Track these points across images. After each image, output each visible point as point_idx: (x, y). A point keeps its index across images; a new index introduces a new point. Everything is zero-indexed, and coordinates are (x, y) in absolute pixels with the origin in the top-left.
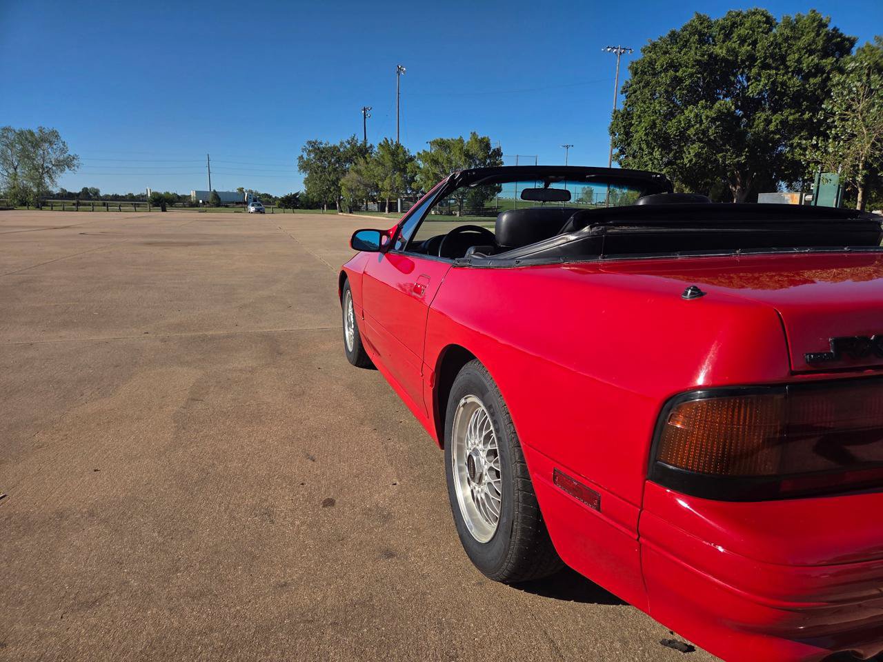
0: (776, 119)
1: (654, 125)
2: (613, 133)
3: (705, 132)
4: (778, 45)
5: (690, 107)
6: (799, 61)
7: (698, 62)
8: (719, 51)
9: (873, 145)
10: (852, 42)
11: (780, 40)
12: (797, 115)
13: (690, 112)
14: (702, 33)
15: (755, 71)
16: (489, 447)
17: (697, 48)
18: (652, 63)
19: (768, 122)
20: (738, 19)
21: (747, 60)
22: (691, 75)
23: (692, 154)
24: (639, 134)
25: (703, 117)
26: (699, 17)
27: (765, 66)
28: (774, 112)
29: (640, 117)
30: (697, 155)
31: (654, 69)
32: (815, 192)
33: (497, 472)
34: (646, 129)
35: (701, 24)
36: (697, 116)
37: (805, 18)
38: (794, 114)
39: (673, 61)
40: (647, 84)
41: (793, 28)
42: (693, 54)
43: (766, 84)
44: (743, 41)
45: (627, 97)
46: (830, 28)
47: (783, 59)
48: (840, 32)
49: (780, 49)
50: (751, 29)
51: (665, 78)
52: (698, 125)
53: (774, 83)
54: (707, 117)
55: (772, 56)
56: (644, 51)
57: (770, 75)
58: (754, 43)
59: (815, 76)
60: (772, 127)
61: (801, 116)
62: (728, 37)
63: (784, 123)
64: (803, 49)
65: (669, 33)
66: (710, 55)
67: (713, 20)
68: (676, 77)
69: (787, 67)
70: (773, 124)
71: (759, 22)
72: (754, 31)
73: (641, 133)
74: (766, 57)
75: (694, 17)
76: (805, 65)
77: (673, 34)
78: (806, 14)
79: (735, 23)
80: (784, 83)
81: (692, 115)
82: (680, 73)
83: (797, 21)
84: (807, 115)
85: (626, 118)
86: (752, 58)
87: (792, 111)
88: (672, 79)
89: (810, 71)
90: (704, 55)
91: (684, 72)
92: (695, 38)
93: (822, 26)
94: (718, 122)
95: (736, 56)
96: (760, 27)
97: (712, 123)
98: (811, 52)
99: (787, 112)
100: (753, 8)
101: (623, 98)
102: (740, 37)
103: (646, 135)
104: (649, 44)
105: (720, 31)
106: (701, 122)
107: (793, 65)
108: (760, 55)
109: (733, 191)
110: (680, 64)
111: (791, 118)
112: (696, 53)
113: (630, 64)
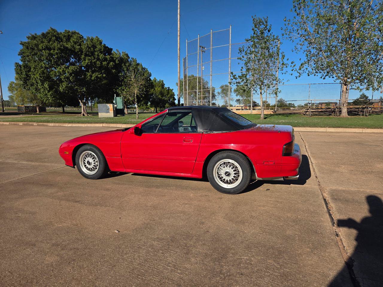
0: (94, 76)
1: (43, 73)
2: (17, 73)
3: (68, 78)
4: (90, 48)
6: (98, 55)
7: (59, 49)
8: (69, 46)
10: (111, 49)
12: (101, 75)
15: (83, 56)
17: (57, 43)
18: (37, 45)
19: (91, 76)
21: (79, 52)
22: (57, 54)
24: (36, 76)
25: (66, 72)
26: (52, 29)
27: (86, 55)
28: (93, 73)
29: (35, 68)
30: (66, 87)
31: (38, 48)
34: (40, 74)
35: (54, 32)
36: (63, 71)
40: (36, 54)
41: (92, 42)
43: (88, 62)
45: (22, 57)
46: (103, 44)
47: (93, 54)
48: (106, 46)
50: (77, 39)
51: (45, 53)
52: (64, 75)
53: (91, 62)
54: (68, 72)
56: (28, 38)
57: (89, 59)
58: (80, 45)
59: (104, 61)
60: (93, 78)
63: (97, 77)
64: (99, 51)
66: (64, 47)
67: (59, 31)
69: (95, 57)
73: (38, 76)
74: (86, 52)
75: (50, 29)
76: (100, 57)
77: (43, 34)
78: (94, 37)
79: (69, 35)
80: (95, 63)
81: (61, 71)
82: (52, 51)
83: (92, 39)
84: (104, 75)
85: (26, 68)
86: (81, 50)
87: (99, 73)
88: (48, 54)
89: (102, 60)
90: (61, 46)
91: (54, 52)
92: (54, 38)
93: (101, 43)
94: (73, 75)
95: (75, 50)
96: (81, 39)
97: (71, 74)
98: (101, 52)
99: (97, 74)
100: (73, 30)
101: (20, 57)
102: (74, 42)
103: (40, 76)
104: (30, 36)
105: (64, 37)
106: (65, 73)
107: (96, 56)
108: (84, 50)
109: (81, 103)
110: (51, 48)
111: (99, 76)
112: (57, 45)
113: (20, 42)
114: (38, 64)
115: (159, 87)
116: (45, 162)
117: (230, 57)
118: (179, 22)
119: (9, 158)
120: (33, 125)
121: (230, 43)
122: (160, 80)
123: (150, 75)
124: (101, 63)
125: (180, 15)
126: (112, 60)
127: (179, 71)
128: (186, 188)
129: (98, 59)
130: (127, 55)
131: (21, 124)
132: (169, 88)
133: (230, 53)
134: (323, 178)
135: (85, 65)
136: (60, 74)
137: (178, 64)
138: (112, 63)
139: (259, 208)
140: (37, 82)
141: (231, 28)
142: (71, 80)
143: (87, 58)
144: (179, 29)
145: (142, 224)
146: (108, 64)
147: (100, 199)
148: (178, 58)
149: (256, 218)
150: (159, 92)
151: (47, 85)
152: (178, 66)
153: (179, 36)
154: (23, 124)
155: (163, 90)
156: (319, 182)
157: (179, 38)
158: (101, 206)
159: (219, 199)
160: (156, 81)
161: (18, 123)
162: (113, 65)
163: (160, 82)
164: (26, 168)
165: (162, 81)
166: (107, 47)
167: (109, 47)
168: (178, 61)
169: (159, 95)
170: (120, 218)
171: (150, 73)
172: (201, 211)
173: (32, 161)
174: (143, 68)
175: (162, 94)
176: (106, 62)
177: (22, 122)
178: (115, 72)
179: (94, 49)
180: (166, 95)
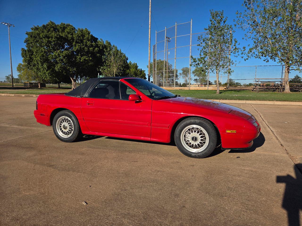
0: (83, 58)
1: (43, 56)
2: (23, 57)
3: (62, 60)
4: (79, 37)
7: (56, 37)
8: (63, 35)
9: (117, 69)
10: (97, 39)
13: (55, 53)
14: (54, 28)
15: (74, 43)
17: (55, 33)
18: (39, 34)
19: (81, 59)
21: (71, 39)
22: (54, 41)
23: (59, 67)
24: (37, 58)
25: (61, 55)
26: (51, 22)
27: (77, 42)
28: (82, 56)
29: (36, 52)
30: (61, 67)
31: (39, 37)
34: (40, 57)
35: (53, 25)
36: (58, 54)
37: (84, 30)
38: (87, 58)
39: (46, 35)
40: (37, 41)
41: (82, 32)
43: (78, 48)
44: (69, 33)
45: (27, 44)
47: (82, 41)
49: (80, 38)
50: (70, 30)
51: (45, 40)
53: (80, 48)
54: (62, 56)
55: (78, 39)
56: (32, 29)
57: (79, 45)
58: (72, 34)
59: (91, 47)
60: (81, 61)
61: (89, 58)
62: (63, 31)
63: (85, 60)
64: (87, 39)
65: (42, 25)
66: (60, 36)
67: (57, 24)
68: (49, 41)
69: (83, 44)
72: (71, 31)
73: (38, 58)
74: (77, 40)
75: (49, 22)
76: (88, 44)
77: (44, 26)
78: (84, 29)
79: (64, 27)
80: (83, 48)
81: (57, 54)
82: (50, 39)
83: (82, 30)
84: (91, 58)
85: (30, 52)
86: (73, 39)
87: (87, 57)
88: (47, 41)
89: (89, 46)
90: (58, 35)
91: (51, 40)
92: (52, 29)
93: (89, 33)
94: (66, 58)
95: (68, 38)
96: (73, 30)
97: (64, 57)
98: (89, 40)
99: (85, 57)
100: (68, 23)
101: (25, 44)
102: (67, 32)
103: (40, 59)
104: (34, 27)
105: (60, 29)
106: (60, 57)
107: (85, 43)
108: (75, 38)
109: (72, 79)
110: (49, 37)
111: (86, 59)
112: (55, 34)
113: (26, 33)
114: (39, 49)
115: (134, 68)
116: (33, 126)
117: (191, 44)
118: (150, 18)
119: (3, 122)
120: (33, 97)
121: (191, 33)
122: (134, 63)
123: (127, 59)
124: (89, 49)
125: (151, 12)
126: (97, 46)
127: (149, 56)
128: (158, 153)
129: (86, 46)
130: (110, 43)
131: (23, 95)
132: (141, 69)
133: (191, 41)
134: (289, 146)
135: (75, 50)
136: (56, 57)
137: (149, 51)
138: (96, 48)
139: (234, 177)
140: (38, 63)
141: (192, 21)
142: (65, 62)
143: (77, 45)
144: (150, 23)
145: (113, 195)
146: (94, 49)
147: (74, 163)
148: (149, 45)
149: (234, 190)
150: (133, 72)
151: (45, 66)
152: (149, 52)
153: (150, 29)
154: (25, 95)
155: (136, 71)
156: (286, 150)
157: (150, 30)
158: (74, 171)
159: (191, 167)
160: (131, 64)
161: (21, 95)
162: (98, 50)
163: (134, 64)
164: (14, 131)
165: (136, 64)
166: (94, 37)
167: (95, 37)
168: (149, 48)
169: (133, 75)
170: (90, 186)
171: (127, 57)
172: (174, 180)
173: (22, 125)
174: (122, 54)
175: (136, 74)
176: (93, 48)
177: (25, 94)
178: (99, 55)
179: (83, 37)
180: (139, 75)
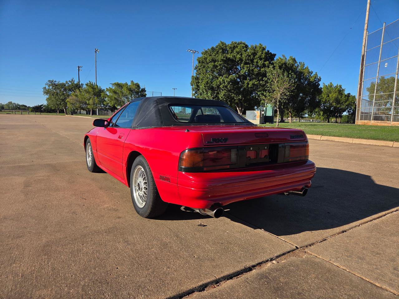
0: (251, 83)
1: (207, 83)
2: (192, 85)
3: (226, 87)
4: (250, 56)
5: (221, 77)
6: (257, 62)
7: (222, 60)
9: (281, 94)
10: (275, 55)
11: (250, 54)
12: (258, 82)
13: (221, 79)
14: (223, 49)
15: (242, 65)
16: (144, 181)
17: (221, 55)
18: (206, 59)
19: (248, 84)
20: (236, 45)
21: (239, 61)
22: (220, 65)
23: (222, 95)
24: (202, 86)
26: (222, 43)
27: (246, 63)
28: (250, 80)
29: (202, 79)
30: (224, 95)
32: (265, 111)
33: (147, 188)
34: (205, 84)
35: (223, 45)
36: (223, 80)
37: (258, 47)
38: (257, 81)
39: (213, 59)
40: (204, 67)
41: (254, 50)
42: (220, 57)
43: (246, 70)
44: (238, 53)
45: (197, 71)
46: (266, 50)
47: (252, 61)
51: (211, 65)
52: (224, 84)
53: (249, 70)
54: (227, 81)
55: (248, 59)
57: (248, 67)
58: (241, 55)
59: (263, 68)
60: (250, 86)
61: (259, 82)
62: (232, 52)
63: (253, 84)
64: (258, 58)
65: (211, 47)
66: (226, 58)
67: (227, 44)
68: (215, 65)
69: (253, 65)
70: (250, 85)
71: (243, 47)
72: (241, 50)
74: (246, 60)
75: (220, 43)
76: (259, 64)
77: (213, 48)
78: (258, 45)
79: (234, 46)
80: (252, 70)
81: (221, 80)
82: (216, 63)
83: (255, 47)
84: (262, 82)
85: (197, 79)
86: (241, 60)
88: (213, 66)
89: (261, 66)
90: (224, 58)
92: (221, 51)
93: (264, 49)
94: (231, 83)
95: (236, 59)
96: (243, 49)
97: (228, 83)
98: (261, 59)
99: (254, 81)
100: (240, 41)
101: (195, 71)
102: (237, 52)
103: (205, 86)
104: (204, 51)
105: (230, 49)
106: (225, 83)
107: (255, 63)
108: (244, 59)
109: (238, 110)
110: (216, 60)
111: (256, 83)
112: (221, 57)
113: (197, 58)
114: (205, 76)
115: (336, 92)
118: (367, 13)
122: (338, 84)
123: (320, 80)
124: (260, 70)
125: (370, 4)
129: (257, 66)
130: (294, 60)
132: (349, 94)
135: (243, 74)
136: (221, 83)
142: (229, 89)
143: (246, 66)
144: (366, 22)
146: (266, 70)
150: (333, 99)
151: (210, 94)
153: (366, 30)
155: (339, 97)
163: (336, 87)
165: (340, 86)
166: (271, 53)
167: (273, 53)
169: (333, 102)
171: (320, 77)
174: (310, 72)
175: (337, 101)
176: (265, 68)
179: (254, 56)
180: (342, 103)
